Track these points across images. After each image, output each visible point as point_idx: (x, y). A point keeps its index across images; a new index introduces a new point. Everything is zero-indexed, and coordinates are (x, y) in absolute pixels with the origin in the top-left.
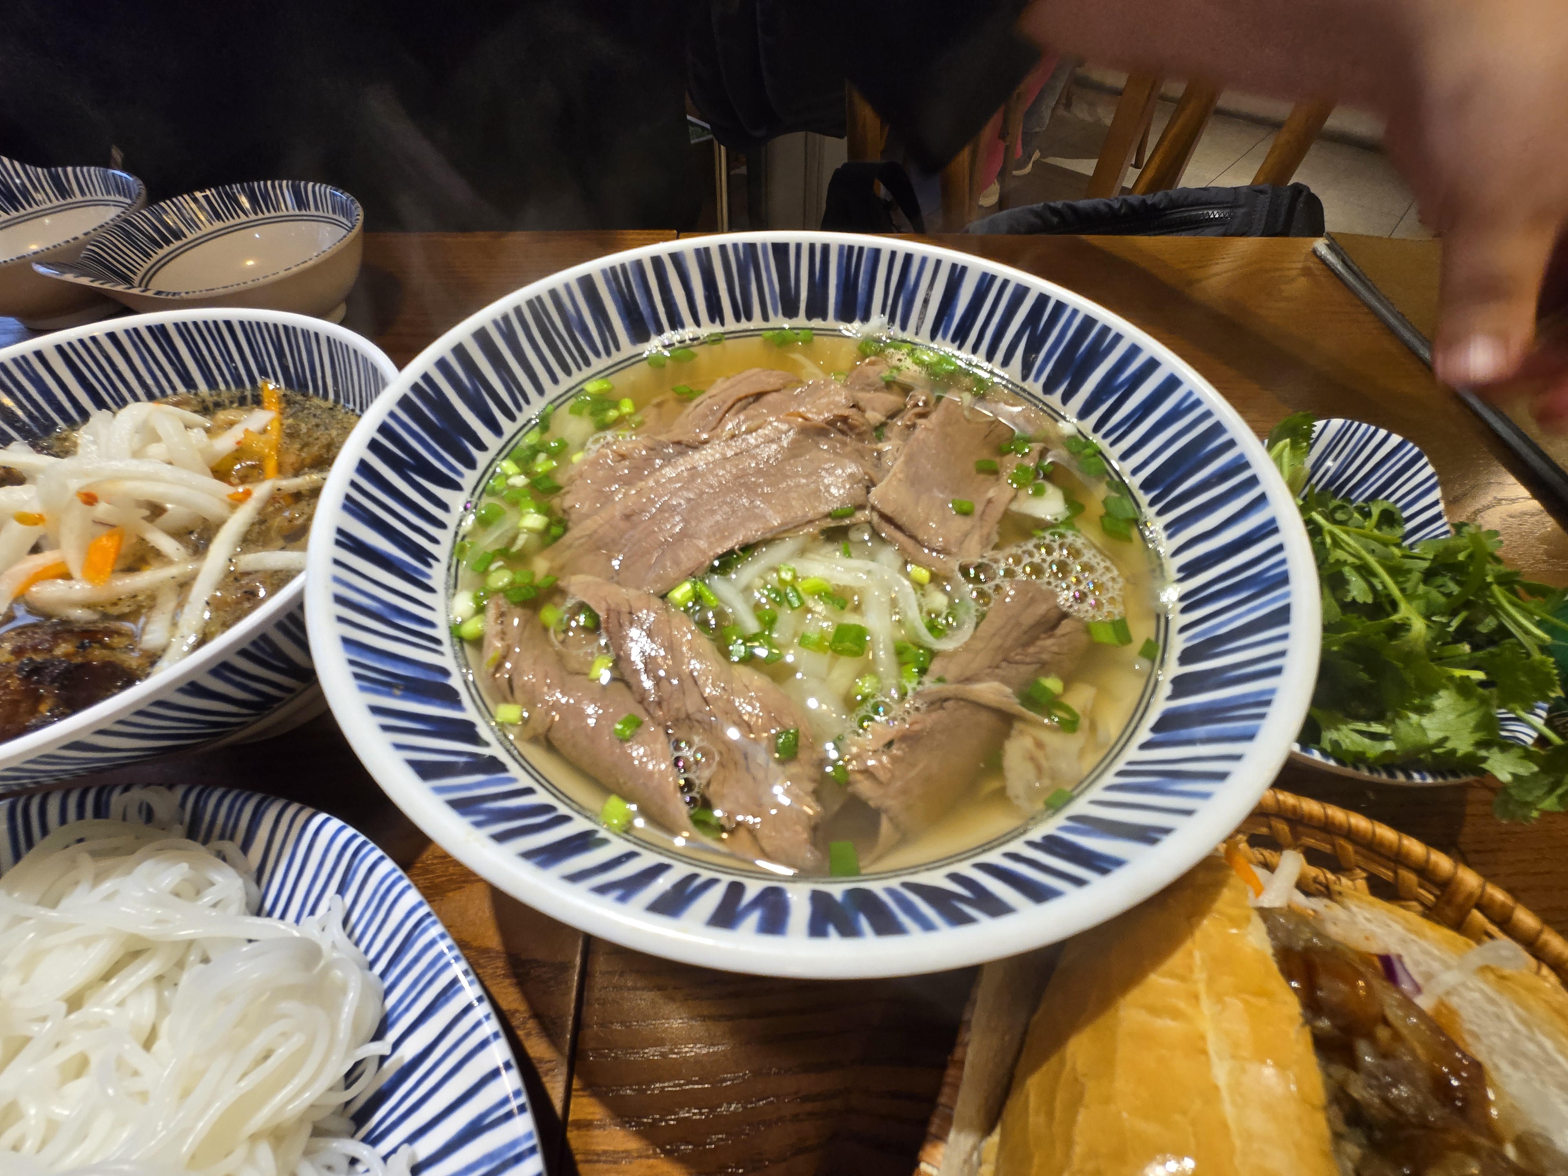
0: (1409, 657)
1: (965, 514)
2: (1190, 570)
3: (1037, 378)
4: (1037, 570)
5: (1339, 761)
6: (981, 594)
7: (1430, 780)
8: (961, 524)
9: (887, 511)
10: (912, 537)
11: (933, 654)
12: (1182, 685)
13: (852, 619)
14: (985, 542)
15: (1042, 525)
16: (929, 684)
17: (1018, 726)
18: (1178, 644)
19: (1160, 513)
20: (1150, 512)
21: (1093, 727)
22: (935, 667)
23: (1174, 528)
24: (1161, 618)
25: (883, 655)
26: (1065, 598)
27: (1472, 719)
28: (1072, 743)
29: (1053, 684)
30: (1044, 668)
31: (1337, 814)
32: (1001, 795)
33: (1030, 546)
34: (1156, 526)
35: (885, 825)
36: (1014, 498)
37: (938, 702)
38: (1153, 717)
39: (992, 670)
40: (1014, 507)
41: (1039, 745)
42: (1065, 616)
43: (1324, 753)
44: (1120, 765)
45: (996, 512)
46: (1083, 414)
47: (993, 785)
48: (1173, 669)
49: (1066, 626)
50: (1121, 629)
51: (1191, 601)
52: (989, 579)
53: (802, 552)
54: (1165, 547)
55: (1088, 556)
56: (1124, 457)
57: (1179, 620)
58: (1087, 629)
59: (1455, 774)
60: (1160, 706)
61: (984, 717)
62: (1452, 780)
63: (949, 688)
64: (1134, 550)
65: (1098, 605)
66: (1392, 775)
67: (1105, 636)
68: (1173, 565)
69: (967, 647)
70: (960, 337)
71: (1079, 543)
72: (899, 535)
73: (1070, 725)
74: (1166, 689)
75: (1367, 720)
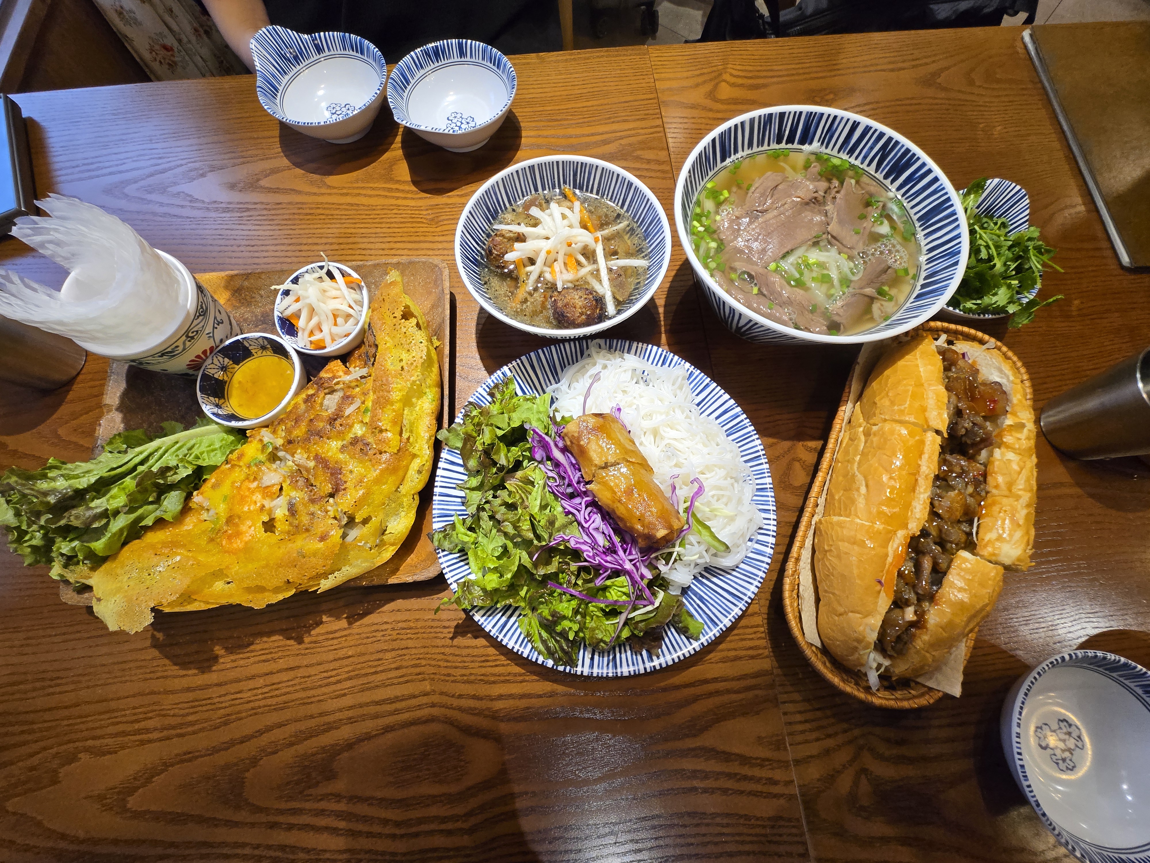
0: (993, 276)
1: (857, 233)
2: (930, 250)
3: (881, 173)
4: (882, 253)
5: (965, 312)
6: (865, 262)
7: (990, 316)
8: (856, 238)
9: (834, 234)
10: (841, 243)
11: (851, 281)
12: (923, 286)
13: (825, 272)
14: (864, 244)
15: (882, 236)
16: (851, 290)
17: (875, 301)
18: (923, 274)
19: (923, 230)
20: (919, 229)
21: (897, 301)
22: (852, 285)
23: (927, 235)
24: (919, 267)
25: (836, 282)
26: (890, 262)
27: (1008, 296)
28: (892, 304)
29: (886, 288)
30: (883, 284)
31: (960, 328)
32: (872, 319)
33: (879, 244)
34: (920, 235)
35: (842, 327)
36: (873, 226)
37: (854, 295)
38: (915, 295)
39: (869, 284)
40: (873, 229)
41: (882, 305)
42: (889, 267)
43: (960, 310)
44: (905, 308)
45: (867, 232)
46: (898, 189)
47: (869, 316)
48: (921, 282)
49: (890, 271)
50: (906, 271)
51: (930, 261)
52: (867, 256)
53: (807, 250)
54: (923, 243)
55: (898, 247)
56: (912, 208)
57: (925, 267)
58: (896, 271)
59: (999, 314)
60: (917, 292)
61: (866, 299)
62: (997, 316)
63: (858, 291)
64: (912, 244)
65: (901, 263)
66: (979, 315)
67: (901, 273)
68: (925, 249)
69: (860, 279)
70: (851, 152)
71: (895, 242)
72: (837, 243)
73: (891, 299)
74: (919, 287)
75: (976, 299)
